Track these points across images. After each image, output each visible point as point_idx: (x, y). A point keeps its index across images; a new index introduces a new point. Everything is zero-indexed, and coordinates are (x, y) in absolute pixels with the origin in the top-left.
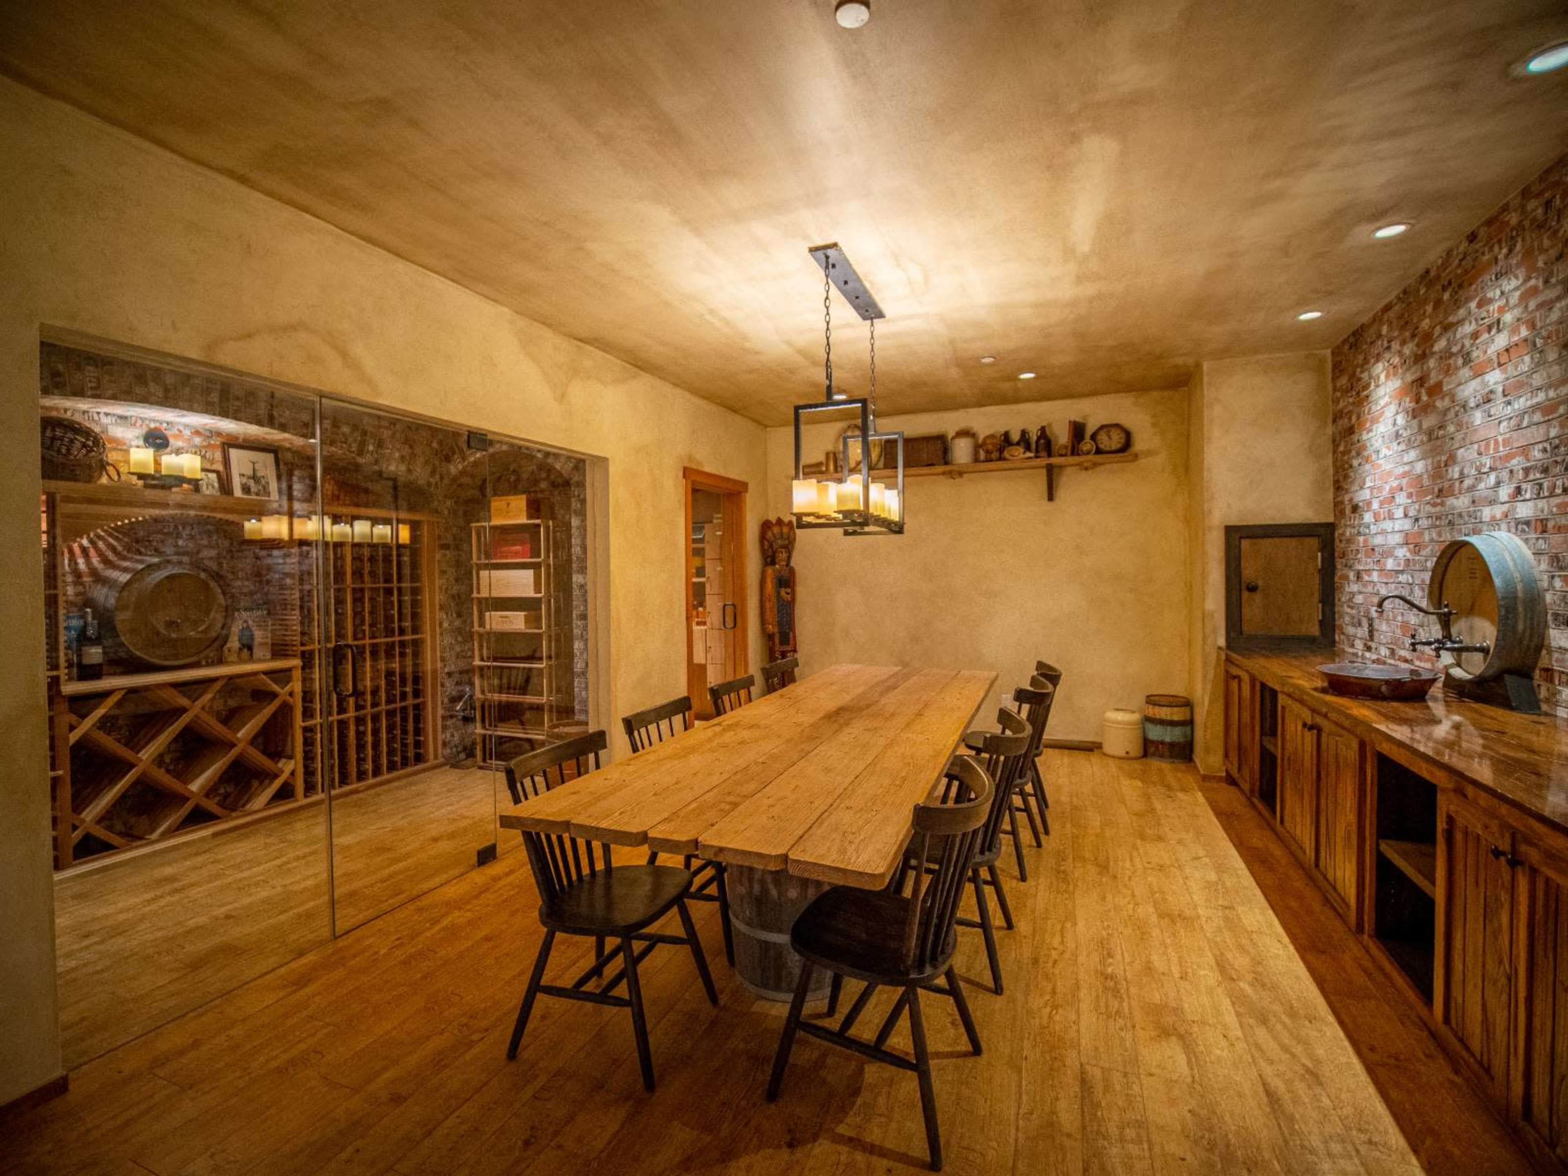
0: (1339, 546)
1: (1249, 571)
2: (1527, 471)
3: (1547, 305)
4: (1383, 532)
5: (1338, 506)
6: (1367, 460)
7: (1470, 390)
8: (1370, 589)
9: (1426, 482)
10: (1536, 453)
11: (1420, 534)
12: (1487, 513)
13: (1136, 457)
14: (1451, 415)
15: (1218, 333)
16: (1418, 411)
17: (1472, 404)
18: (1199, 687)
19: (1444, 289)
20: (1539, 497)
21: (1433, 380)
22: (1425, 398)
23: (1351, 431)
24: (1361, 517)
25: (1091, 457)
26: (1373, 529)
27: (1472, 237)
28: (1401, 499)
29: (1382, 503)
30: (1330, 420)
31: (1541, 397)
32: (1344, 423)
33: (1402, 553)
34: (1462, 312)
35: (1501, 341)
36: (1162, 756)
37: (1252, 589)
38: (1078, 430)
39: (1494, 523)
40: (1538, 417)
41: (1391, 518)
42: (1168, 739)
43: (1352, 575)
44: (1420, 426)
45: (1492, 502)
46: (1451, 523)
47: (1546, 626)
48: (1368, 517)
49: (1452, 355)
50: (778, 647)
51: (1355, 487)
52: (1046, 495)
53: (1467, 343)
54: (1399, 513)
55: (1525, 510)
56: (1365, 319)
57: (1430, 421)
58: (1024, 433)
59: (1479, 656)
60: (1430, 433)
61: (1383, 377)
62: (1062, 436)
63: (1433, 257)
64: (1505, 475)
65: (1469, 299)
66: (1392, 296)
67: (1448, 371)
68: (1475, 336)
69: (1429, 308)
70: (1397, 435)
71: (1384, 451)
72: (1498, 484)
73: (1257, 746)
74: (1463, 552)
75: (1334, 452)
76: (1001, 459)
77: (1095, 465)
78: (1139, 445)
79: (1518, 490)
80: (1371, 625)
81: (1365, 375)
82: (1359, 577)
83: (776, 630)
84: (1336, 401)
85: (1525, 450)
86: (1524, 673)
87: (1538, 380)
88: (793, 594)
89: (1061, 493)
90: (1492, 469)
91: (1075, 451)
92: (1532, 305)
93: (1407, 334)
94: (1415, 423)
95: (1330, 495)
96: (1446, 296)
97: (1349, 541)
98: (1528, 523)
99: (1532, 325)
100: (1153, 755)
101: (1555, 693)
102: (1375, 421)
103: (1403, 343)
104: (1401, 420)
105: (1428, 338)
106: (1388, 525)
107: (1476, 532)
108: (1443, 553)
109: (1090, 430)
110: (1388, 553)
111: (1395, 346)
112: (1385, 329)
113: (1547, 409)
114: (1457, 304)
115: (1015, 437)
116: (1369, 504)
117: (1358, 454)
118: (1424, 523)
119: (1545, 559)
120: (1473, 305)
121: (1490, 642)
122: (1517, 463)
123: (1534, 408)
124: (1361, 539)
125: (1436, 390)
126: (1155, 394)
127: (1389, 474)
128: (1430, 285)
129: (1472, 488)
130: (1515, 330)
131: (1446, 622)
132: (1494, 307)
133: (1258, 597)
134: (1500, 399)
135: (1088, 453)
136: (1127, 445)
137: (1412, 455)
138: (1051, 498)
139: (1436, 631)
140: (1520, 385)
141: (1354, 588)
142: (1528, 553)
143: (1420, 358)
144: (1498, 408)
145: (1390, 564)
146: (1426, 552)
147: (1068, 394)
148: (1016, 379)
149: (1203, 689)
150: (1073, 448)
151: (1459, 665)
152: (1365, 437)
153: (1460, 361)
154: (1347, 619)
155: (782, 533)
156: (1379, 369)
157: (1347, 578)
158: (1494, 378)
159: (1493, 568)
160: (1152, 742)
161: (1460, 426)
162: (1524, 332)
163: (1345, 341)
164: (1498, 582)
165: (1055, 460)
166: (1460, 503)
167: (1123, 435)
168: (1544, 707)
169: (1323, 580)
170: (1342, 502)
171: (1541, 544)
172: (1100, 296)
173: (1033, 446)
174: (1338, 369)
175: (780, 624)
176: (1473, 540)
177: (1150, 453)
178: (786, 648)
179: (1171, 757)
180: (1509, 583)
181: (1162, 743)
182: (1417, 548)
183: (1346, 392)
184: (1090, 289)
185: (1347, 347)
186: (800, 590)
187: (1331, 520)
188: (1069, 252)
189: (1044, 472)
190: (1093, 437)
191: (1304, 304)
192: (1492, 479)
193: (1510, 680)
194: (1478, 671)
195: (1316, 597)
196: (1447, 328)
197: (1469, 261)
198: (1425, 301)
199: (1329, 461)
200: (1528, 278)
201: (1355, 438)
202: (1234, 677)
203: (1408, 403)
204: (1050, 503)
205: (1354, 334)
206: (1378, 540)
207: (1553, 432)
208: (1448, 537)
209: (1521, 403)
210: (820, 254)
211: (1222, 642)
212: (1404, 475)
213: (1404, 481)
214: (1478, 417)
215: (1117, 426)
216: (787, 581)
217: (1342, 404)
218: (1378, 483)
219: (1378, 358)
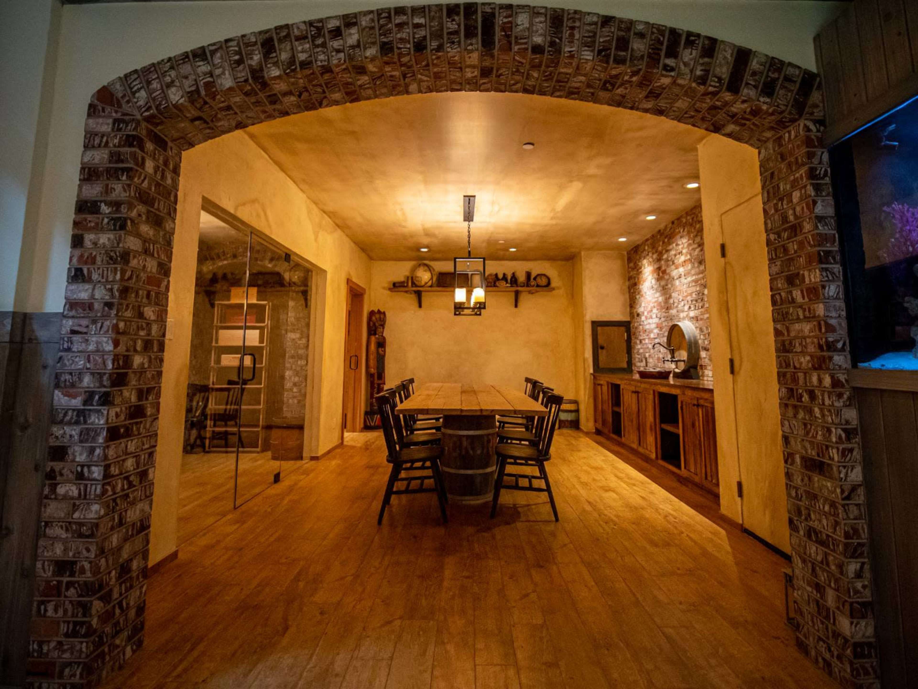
0: (633, 330)
1: (601, 341)
2: (692, 301)
3: (694, 249)
4: (649, 324)
5: (632, 314)
6: (642, 296)
7: (675, 273)
8: (645, 346)
9: (663, 304)
10: (694, 296)
11: (662, 323)
12: (682, 315)
13: (553, 289)
14: (669, 281)
15: (590, 242)
16: (659, 279)
17: (675, 278)
18: (582, 392)
19: (665, 238)
20: (695, 309)
21: (663, 268)
22: (661, 274)
23: (635, 284)
24: (641, 318)
25: (535, 288)
26: (645, 323)
27: (673, 223)
28: (655, 311)
29: (648, 313)
30: (627, 279)
31: (694, 278)
32: (632, 281)
33: (656, 331)
34: (671, 247)
35: (682, 258)
36: (567, 427)
37: (602, 348)
38: (528, 275)
39: (684, 318)
40: (694, 284)
41: (651, 318)
42: (569, 419)
43: (638, 342)
44: (660, 284)
45: (683, 311)
46: (671, 319)
47: (700, 351)
48: (643, 318)
49: (668, 261)
50: (376, 381)
51: (638, 307)
52: (514, 304)
53: (673, 257)
54: (654, 316)
55: (692, 314)
56: (639, 243)
57: (663, 283)
58: (504, 275)
59: (682, 363)
60: (663, 287)
61: (646, 265)
62: (522, 278)
63: (662, 226)
64: (686, 302)
65: (673, 243)
66: (649, 236)
67: (668, 266)
68: (675, 255)
69: (661, 243)
70: (652, 287)
71: (648, 293)
72: (684, 305)
73: (611, 411)
74: (676, 328)
75: (629, 292)
76: (495, 286)
77: (537, 292)
78: (553, 284)
79: (690, 307)
80: (646, 361)
81: (640, 264)
82: (641, 342)
83: (376, 371)
84: (629, 272)
85: (691, 294)
86: (695, 367)
87: (693, 272)
88: (385, 351)
89: (520, 304)
90: (683, 300)
91: (528, 285)
92: (690, 248)
93: (654, 251)
94: (658, 283)
95: (628, 309)
96: (666, 240)
97: (636, 328)
98: (693, 318)
99: (691, 255)
100: (563, 427)
101: (703, 373)
102: (644, 281)
103: (653, 254)
104: (654, 281)
105: (661, 254)
106: (650, 321)
107: (679, 321)
108: (670, 329)
109: (533, 276)
110: (651, 331)
111: (650, 254)
112: (646, 248)
113: (696, 281)
114: (669, 244)
115: (500, 276)
116: (643, 313)
117: (639, 293)
118: (663, 319)
119: (698, 329)
120: (674, 245)
121: (685, 358)
122: (689, 298)
123: (693, 281)
124: (641, 327)
125: (664, 272)
126: (559, 262)
127: (650, 301)
128: (661, 235)
129: (677, 307)
130: (686, 256)
131: (672, 352)
132: (680, 247)
133: (604, 351)
134: (683, 277)
135: (533, 286)
136: (549, 284)
137: (658, 294)
138: (516, 306)
139: (669, 357)
140: (689, 273)
141: (639, 347)
142: (694, 328)
143: (659, 260)
144: (683, 280)
145: (652, 336)
146: (664, 330)
147: (525, 259)
148: (508, 250)
149: (585, 395)
150: (527, 283)
151: (677, 368)
152: (641, 287)
153: (671, 263)
154: (637, 360)
155: (380, 318)
156: (645, 262)
157: (636, 343)
158: (681, 270)
159: (685, 332)
160: (563, 421)
161: (672, 285)
162: (689, 257)
163: (632, 249)
164: (686, 337)
165: (520, 289)
166: (673, 312)
167: (547, 280)
168: (701, 378)
169: (627, 344)
170: (633, 313)
171: (697, 325)
172: (556, 225)
173: (509, 281)
174: (629, 260)
175: (378, 368)
176: (679, 323)
177: (558, 288)
178: (380, 382)
179: (571, 427)
180: (690, 338)
181: (567, 421)
182: (661, 329)
183: (633, 269)
184: (554, 222)
185: (632, 252)
186: (388, 349)
187: (629, 320)
188: (553, 210)
189: (513, 295)
190: (535, 279)
191: (621, 236)
192: (682, 303)
193: (692, 370)
194: (682, 369)
195: (625, 351)
196: (667, 251)
197: (672, 230)
198: (659, 241)
199: (627, 296)
200: (689, 240)
201: (637, 287)
202: (599, 385)
203: (655, 276)
204: (516, 309)
205: (635, 247)
206: (647, 327)
207: (698, 289)
208: (671, 324)
209: (689, 279)
210: (467, 199)
211: (591, 371)
212: (656, 302)
213: (655, 304)
214: (677, 283)
215: (544, 275)
216: (381, 344)
217: (632, 274)
218: (647, 305)
219: (644, 258)
